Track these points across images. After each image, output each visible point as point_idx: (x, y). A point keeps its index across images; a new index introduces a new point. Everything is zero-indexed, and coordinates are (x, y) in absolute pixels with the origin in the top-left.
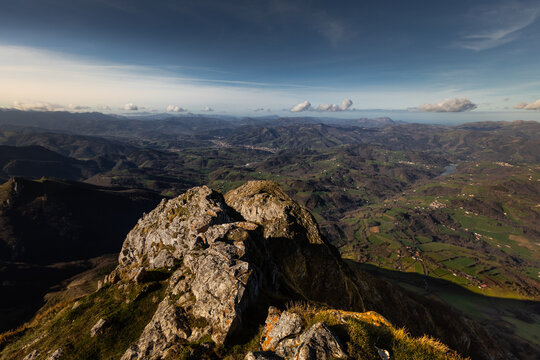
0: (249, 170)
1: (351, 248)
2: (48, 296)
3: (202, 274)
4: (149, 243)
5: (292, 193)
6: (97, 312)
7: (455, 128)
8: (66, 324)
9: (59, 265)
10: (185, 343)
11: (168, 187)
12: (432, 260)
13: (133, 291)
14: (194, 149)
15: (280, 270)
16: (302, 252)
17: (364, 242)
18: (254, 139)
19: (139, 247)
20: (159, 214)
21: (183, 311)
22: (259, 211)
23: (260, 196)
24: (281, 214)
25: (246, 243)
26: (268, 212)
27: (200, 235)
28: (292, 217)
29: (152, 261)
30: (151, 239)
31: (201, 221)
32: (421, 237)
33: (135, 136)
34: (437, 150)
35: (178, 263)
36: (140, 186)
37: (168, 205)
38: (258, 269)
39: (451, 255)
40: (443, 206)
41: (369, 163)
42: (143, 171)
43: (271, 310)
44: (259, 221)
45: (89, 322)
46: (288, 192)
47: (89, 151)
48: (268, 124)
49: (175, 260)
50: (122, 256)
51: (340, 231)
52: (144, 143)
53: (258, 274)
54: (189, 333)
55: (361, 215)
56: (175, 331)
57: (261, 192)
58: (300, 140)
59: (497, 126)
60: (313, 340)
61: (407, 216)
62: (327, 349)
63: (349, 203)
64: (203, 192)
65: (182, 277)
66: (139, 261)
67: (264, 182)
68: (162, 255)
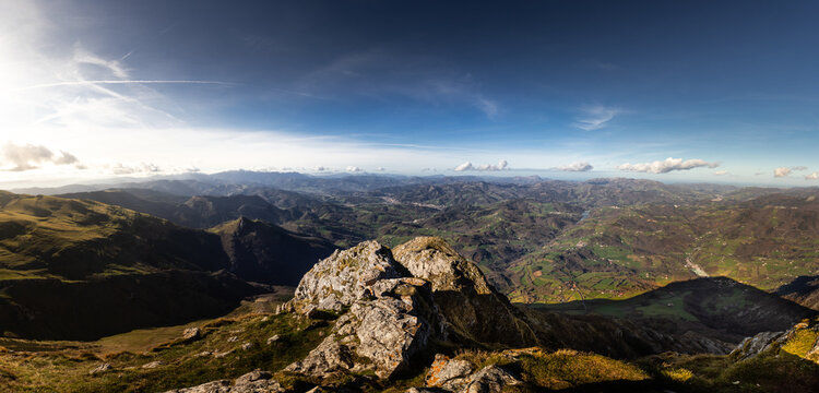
0: (417, 226)
1: (519, 293)
2: (243, 302)
3: (368, 323)
4: (320, 286)
5: (458, 248)
6: (275, 329)
7: (584, 183)
8: (256, 328)
9: (254, 284)
10: (348, 373)
11: (341, 238)
12: (585, 287)
13: (304, 322)
14: (366, 205)
15: (448, 320)
16: (471, 302)
17: (530, 286)
18: (422, 196)
19: (312, 287)
20: (331, 263)
21: (347, 349)
22: (426, 266)
23: (427, 251)
24: (448, 269)
25: (413, 297)
26: (435, 267)
27: (368, 287)
28: (459, 272)
29: (321, 301)
30: (323, 282)
31: (370, 274)
32: (575, 272)
33: (320, 191)
34: (575, 201)
35: (346, 309)
36: (319, 235)
37: (340, 255)
38: (426, 322)
39: (597, 279)
40: (586, 244)
41: (526, 215)
42: (322, 222)
43: (437, 356)
44: (425, 277)
45: (267, 334)
46: (455, 248)
47: (287, 202)
48: (434, 182)
49: (343, 305)
50: (297, 291)
51: (508, 280)
52: (327, 198)
53: (426, 326)
54: (352, 366)
55: (525, 262)
56: (337, 362)
57: (428, 248)
58: (464, 196)
59: (606, 182)
60: (485, 378)
61: (562, 257)
62: (500, 382)
63: (513, 253)
64: (372, 247)
65: (348, 322)
66: (311, 299)
67: (431, 238)
68: (331, 298)
